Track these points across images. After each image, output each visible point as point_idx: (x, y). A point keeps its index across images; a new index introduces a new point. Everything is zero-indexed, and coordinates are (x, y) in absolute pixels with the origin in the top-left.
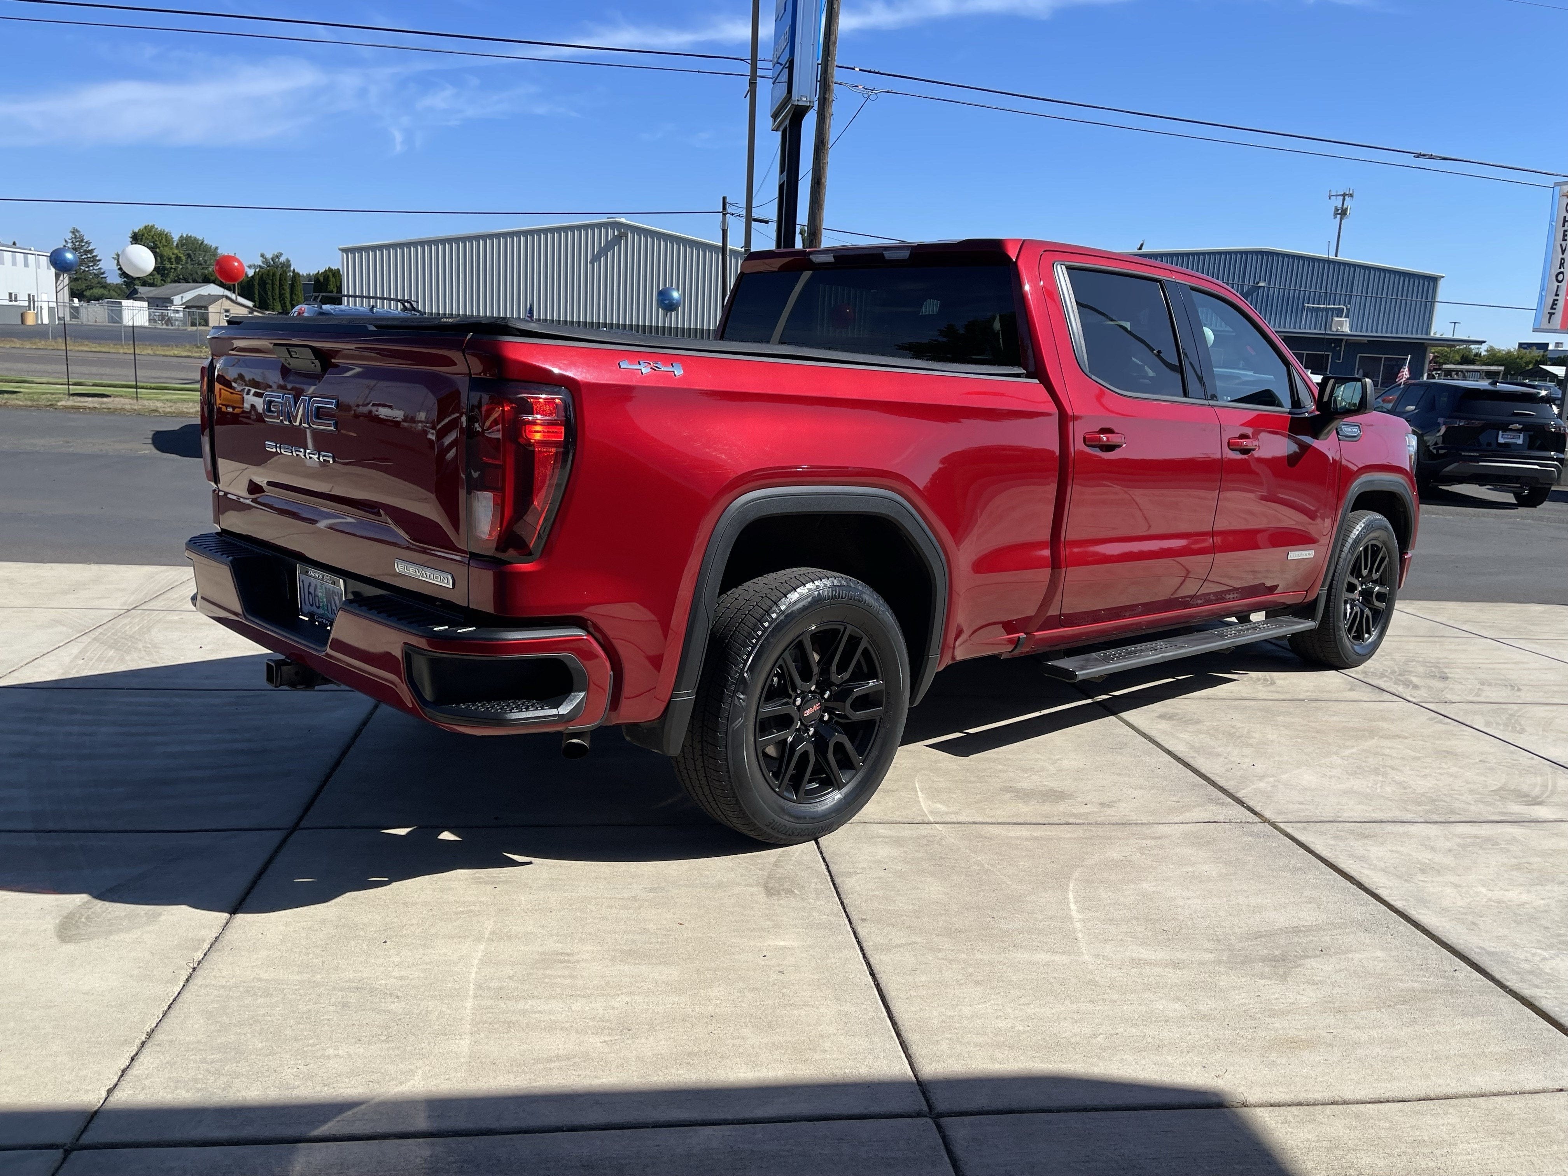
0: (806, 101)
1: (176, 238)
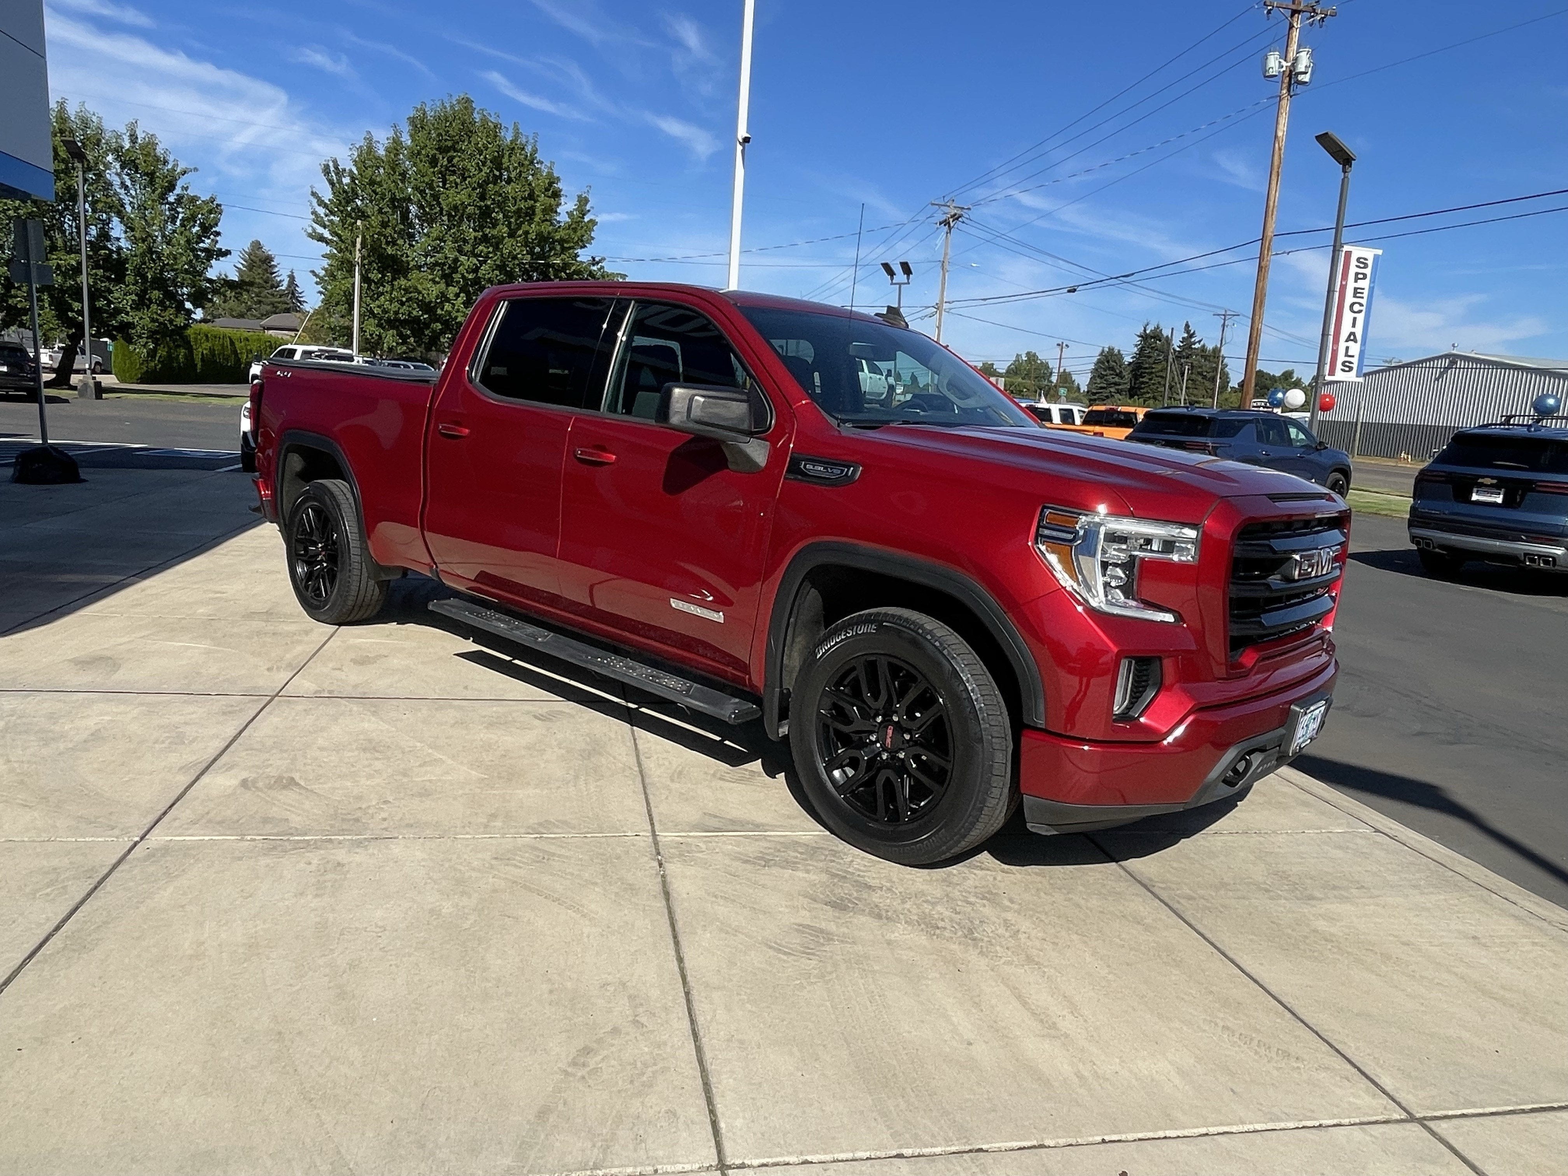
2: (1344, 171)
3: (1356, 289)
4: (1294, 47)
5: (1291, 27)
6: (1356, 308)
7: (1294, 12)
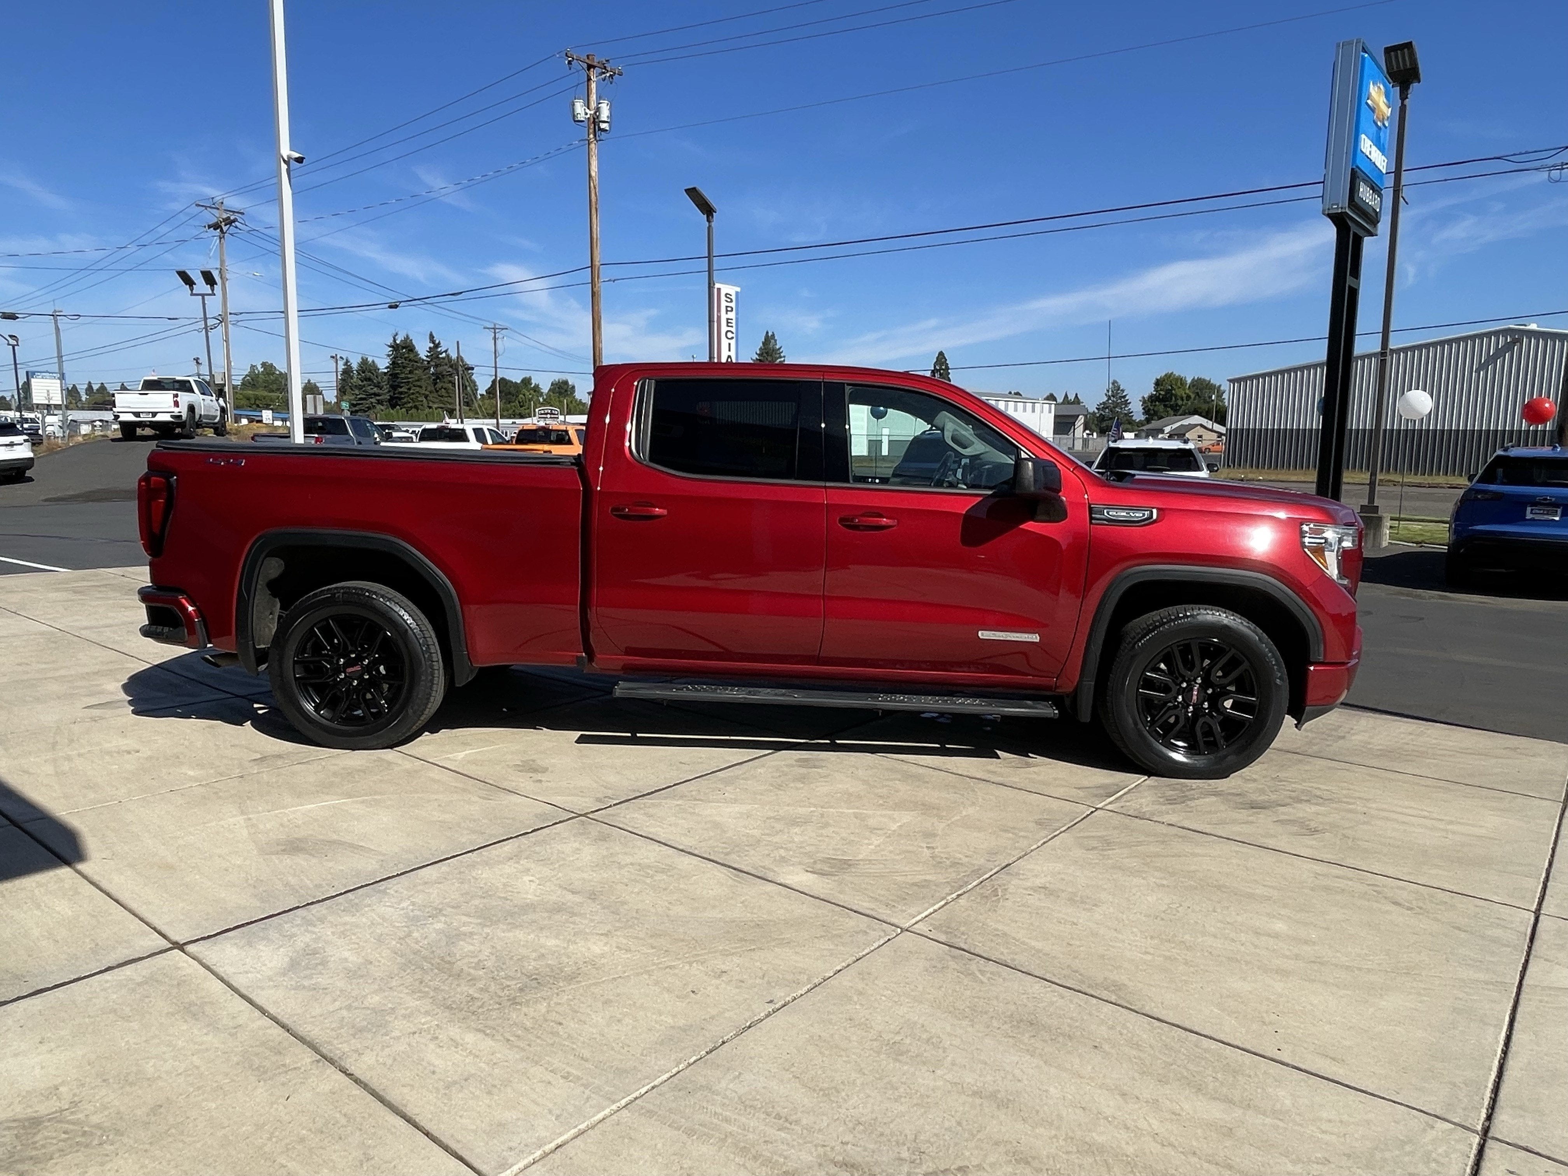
0: (1337, 208)
1: (1189, 381)
2: (708, 221)
3: (728, 319)
4: (593, 97)
5: (589, 79)
6: (730, 335)
7: (590, 67)
